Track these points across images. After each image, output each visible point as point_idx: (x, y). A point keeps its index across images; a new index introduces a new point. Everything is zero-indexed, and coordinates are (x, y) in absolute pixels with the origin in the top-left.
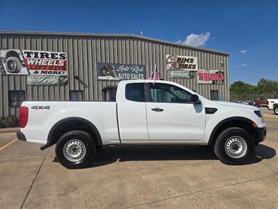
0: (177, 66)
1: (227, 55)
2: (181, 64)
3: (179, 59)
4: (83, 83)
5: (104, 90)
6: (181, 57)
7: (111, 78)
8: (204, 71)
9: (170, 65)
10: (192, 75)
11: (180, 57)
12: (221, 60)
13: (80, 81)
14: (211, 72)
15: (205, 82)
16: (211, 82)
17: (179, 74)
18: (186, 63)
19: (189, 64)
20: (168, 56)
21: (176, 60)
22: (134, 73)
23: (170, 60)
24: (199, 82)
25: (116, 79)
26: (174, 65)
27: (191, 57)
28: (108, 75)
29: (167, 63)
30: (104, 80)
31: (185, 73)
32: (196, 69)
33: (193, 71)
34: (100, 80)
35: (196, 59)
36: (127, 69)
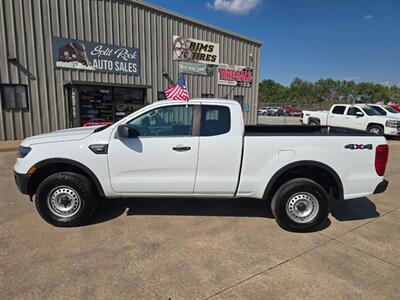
0: (190, 55)
1: (259, 45)
2: (195, 53)
3: (193, 44)
4: (27, 72)
5: (68, 87)
6: (197, 41)
7: (80, 66)
8: (227, 67)
9: (178, 53)
10: (211, 71)
11: (194, 41)
12: (251, 51)
13: (20, 68)
14: (236, 68)
15: (226, 83)
16: (235, 83)
17: (192, 68)
18: (203, 52)
19: (206, 53)
20: (175, 37)
21: (189, 45)
22: (121, 60)
23: (178, 45)
24: (220, 82)
25: (90, 68)
26: (185, 53)
27: (210, 43)
28: (75, 60)
29: (174, 49)
30: (67, 69)
31: (200, 67)
32: (216, 63)
33: (212, 66)
34: (59, 68)
35: (216, 46)
36: (108, 52)
